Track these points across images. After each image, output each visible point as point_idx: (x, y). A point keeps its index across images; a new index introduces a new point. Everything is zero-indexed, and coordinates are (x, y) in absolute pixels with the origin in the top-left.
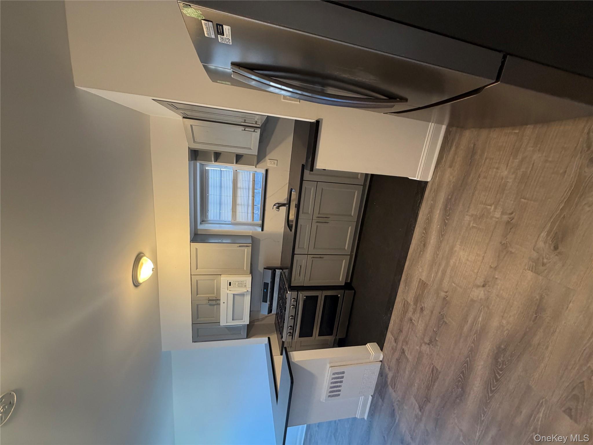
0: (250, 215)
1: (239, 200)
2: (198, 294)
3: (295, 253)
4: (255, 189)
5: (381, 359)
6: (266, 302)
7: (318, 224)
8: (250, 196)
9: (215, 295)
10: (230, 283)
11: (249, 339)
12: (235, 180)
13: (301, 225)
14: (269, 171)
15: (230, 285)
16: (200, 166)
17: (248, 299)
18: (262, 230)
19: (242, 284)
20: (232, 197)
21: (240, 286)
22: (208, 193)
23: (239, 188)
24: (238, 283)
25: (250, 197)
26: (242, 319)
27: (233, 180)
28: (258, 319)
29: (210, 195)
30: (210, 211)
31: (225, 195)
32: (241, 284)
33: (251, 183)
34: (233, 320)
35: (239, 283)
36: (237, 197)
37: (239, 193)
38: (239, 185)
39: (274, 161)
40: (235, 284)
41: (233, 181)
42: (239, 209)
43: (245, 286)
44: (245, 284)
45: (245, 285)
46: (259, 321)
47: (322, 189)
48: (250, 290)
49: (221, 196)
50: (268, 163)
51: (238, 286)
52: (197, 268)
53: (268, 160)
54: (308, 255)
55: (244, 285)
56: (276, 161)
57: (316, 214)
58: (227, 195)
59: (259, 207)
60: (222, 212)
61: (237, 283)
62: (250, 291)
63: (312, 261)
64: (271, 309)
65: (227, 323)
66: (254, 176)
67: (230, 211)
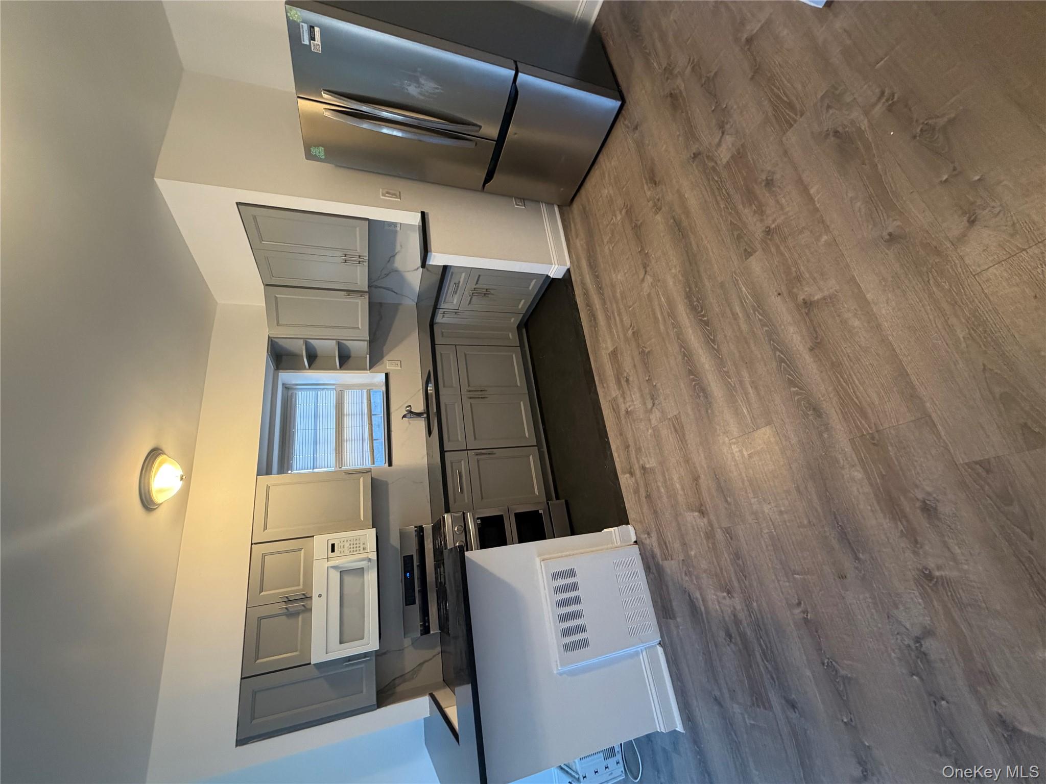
0: (368, 455)
1: (347, 434)
2: (262, 592)
3: (445, 450)
4: (373, 415)
5: (634, 539)
6: (414, 603)
7: (472, 401)
8: (365, 424)
9: (301, 587)
10: (333, 545)
11: (383, 709)
12: (339, 404)
13: (446, 405)
14: (391, 375)
15: (333, 551)
16: (283, 391)
17: (371, 578)
18: (390, 464)
19: (358, 545)
20: (334, 430)
21: (353, 551)
22: (294, 428)
23: (346, 415)
24: (350, 545)
25: (366, 427)
26: (363, 638)
27: (336, 403)
28: (401, 676)
29: (296, 431)
30: (295, 457)
31: (324, 428)
32: (355, 546)
33: (366, 404)
34: (340, 643)
35: (352, 543)
36: (344, 428)
37: (347, 422)
38: (347, 409)
39: (396, 362)
40: (344, 547)
41: (336, 406)
42: (348, 447)
43: (364, 549)
44: (364, 544)
45: (364, 546)
46: (404, 681)
47: (465, 355)
48: (374, 556)
49: (316, 429)
50: (388, 365)
51: (350, 552)
52: (265, 528)
53: (387, 361)
54: (467, 450)
55: (362, 547)
56: (399, 362)
57: (465, 388)
58: (326, 428)
59: (382, 442)
60: (318, 457)
61: (347, 545)
62: (376, 558)
63: (478, 461)
64: (427, 624)
65: (327, 653)
66: (369, 395)
67: (332, 453)
